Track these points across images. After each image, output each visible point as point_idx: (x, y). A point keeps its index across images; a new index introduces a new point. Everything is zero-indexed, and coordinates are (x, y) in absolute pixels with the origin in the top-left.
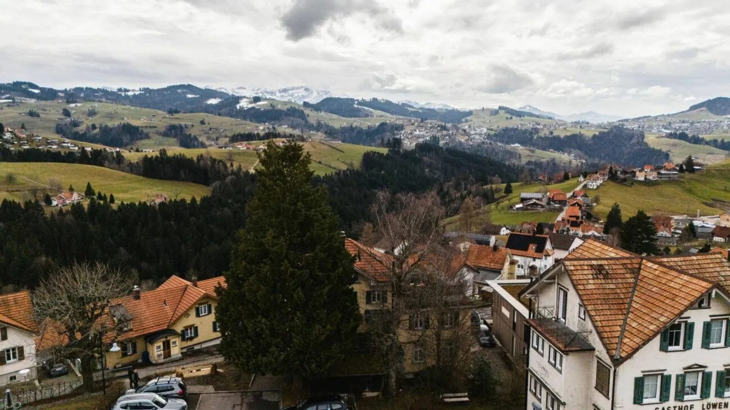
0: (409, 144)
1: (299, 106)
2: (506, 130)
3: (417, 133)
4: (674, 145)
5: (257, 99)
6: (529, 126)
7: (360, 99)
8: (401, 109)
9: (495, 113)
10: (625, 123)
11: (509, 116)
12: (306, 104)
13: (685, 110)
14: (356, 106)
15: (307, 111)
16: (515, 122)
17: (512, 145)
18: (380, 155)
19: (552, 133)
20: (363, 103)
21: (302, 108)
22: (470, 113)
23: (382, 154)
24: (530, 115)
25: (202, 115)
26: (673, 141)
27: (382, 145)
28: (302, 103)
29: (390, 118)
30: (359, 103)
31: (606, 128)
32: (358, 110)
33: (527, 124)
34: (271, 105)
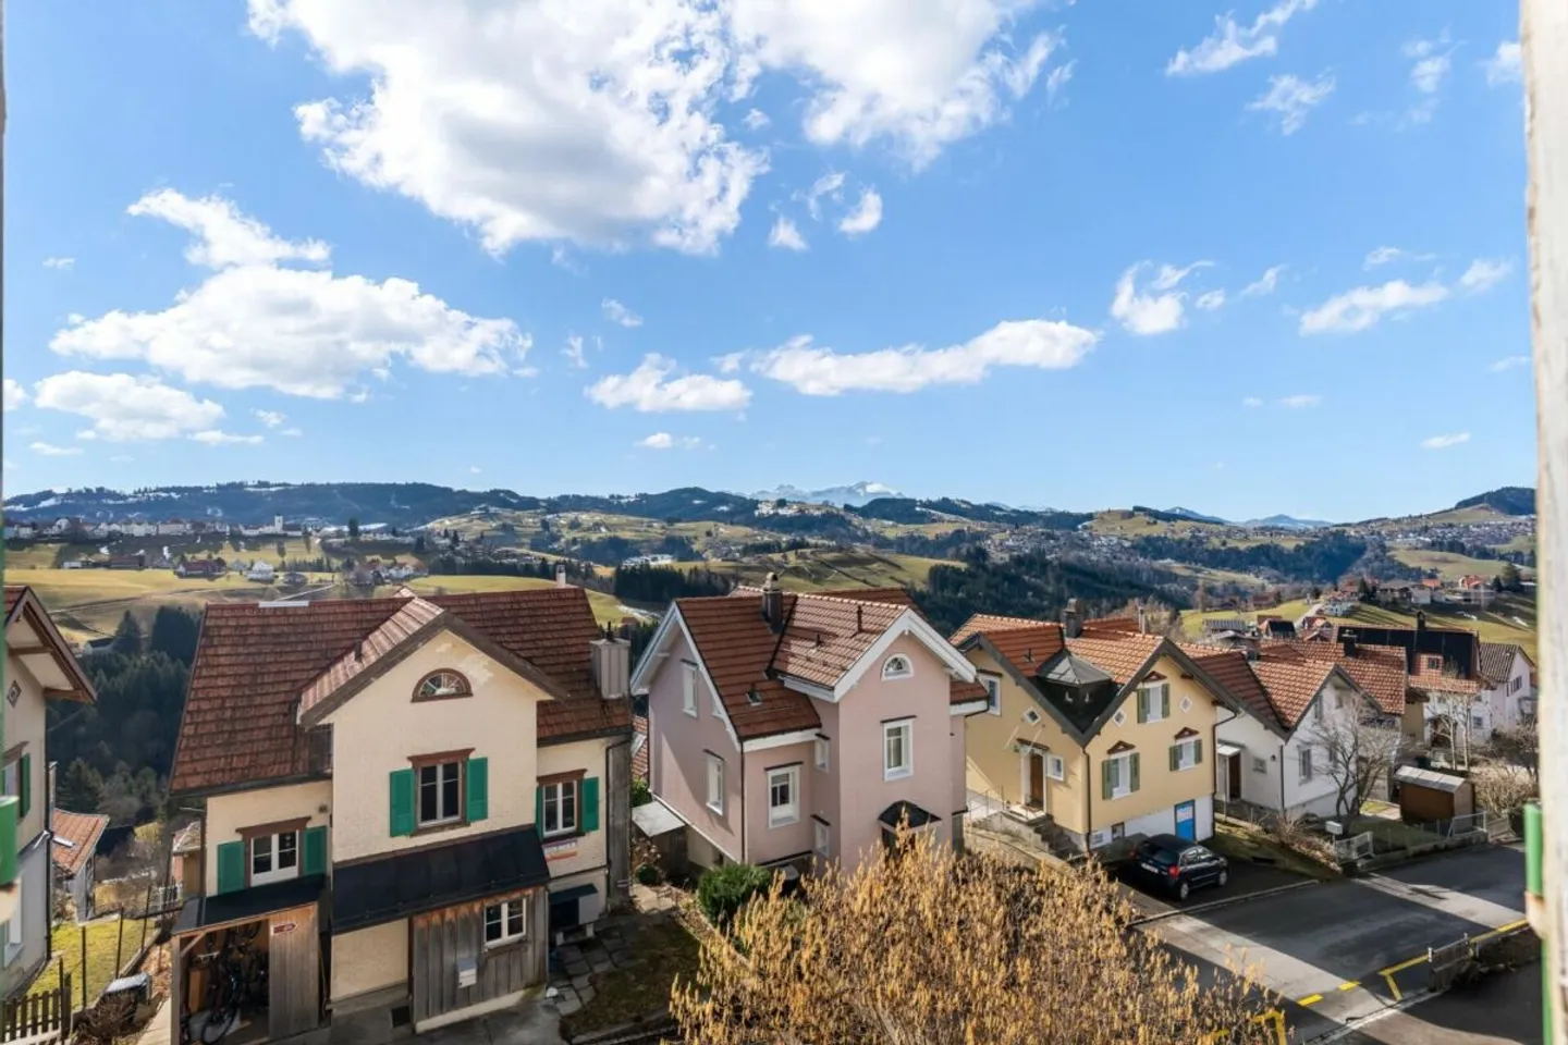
0: (998, 557)
1: (838, 510)
2: (1148, 539)
3: (1010, 543)
4: (1445, 561)
5: (782, 503)
6: (1187, 535)
7: (924, 500)
8: (984, 513)
9: (1128, 515)
10: (1347, 529)
11: (1152, 520)
12: (848, 508)
13: (1447, 508)
14: (918, 509)
15: (850, 516)
16: (1160, 529)
17: (1161, 561)
18: (956, 571)
19: (1224, 544)
20: (930, 505)
21: (842, 513)
22: (1090, 517)
23: (959, 569)
24: (1184, 518)
25: (709, 525)
26: (1437, 554)
27: (957, 557)
28: (841, 506)
29: (968, 525)
30: (923, 505)
31: (1316, 536)
32: (923, 515)
33: (1183, 531)
34: (800, 511)
